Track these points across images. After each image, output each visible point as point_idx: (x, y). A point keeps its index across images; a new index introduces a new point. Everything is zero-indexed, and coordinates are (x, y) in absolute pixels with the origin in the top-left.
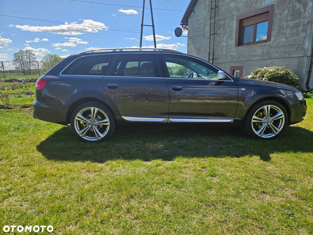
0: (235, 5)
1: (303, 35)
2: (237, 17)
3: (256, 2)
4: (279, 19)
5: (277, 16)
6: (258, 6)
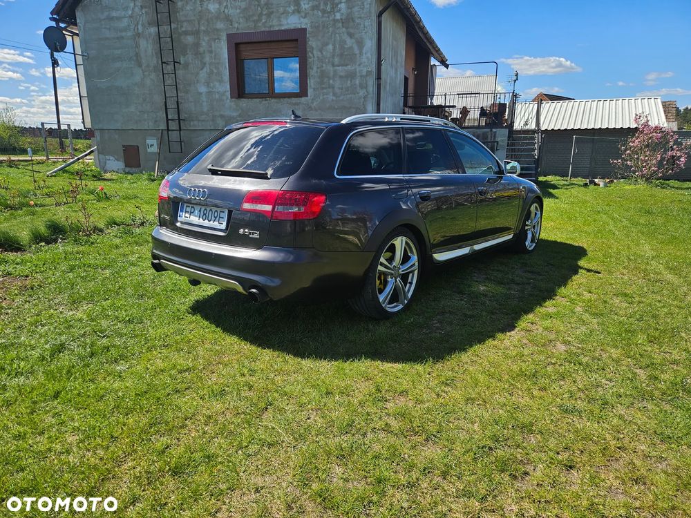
0: (219, 9)
1: (362, 93)
2: (229, 36)
3: (269, 15)
4: (318, 57)
5: (315, 52)
6: (274, 23)
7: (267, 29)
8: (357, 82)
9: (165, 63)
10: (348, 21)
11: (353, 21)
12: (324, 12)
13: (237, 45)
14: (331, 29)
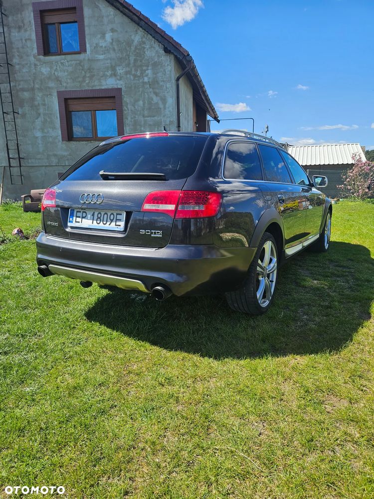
0: (50, 72)
2: (59, 93)
3: (91, 77)
4: (131, 110)
5: (129, 107)
6: (95, 84)
7: (90, 88)
9: (5, 113)
10: (154, 83)
11: (158, 83)
12: (135, 76)
13: (66, 100)
14: (141, 89)
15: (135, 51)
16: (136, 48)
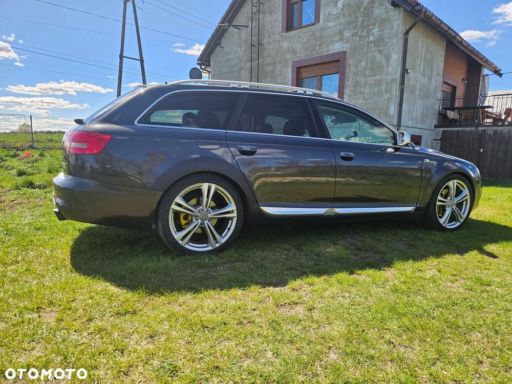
0: (289, 45)
1: (387, 96)
2: (293, 63)
3: (321, 45)
4: (353, 72)
5: (351, 68)
6: (324, 51)
7: (319, 55)
8: (383, 88)
10: (379, 42)
11: (383, 41)
12: (361, 37)
13: (298, 69)
14: (365, 49)
15: (363, 12)
16: (365, 9)
